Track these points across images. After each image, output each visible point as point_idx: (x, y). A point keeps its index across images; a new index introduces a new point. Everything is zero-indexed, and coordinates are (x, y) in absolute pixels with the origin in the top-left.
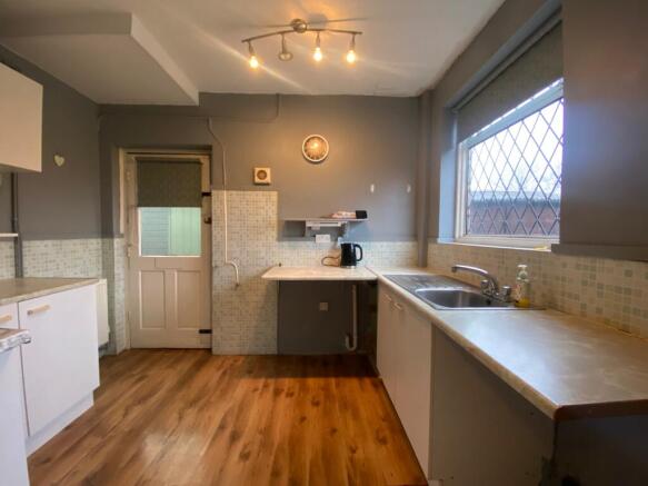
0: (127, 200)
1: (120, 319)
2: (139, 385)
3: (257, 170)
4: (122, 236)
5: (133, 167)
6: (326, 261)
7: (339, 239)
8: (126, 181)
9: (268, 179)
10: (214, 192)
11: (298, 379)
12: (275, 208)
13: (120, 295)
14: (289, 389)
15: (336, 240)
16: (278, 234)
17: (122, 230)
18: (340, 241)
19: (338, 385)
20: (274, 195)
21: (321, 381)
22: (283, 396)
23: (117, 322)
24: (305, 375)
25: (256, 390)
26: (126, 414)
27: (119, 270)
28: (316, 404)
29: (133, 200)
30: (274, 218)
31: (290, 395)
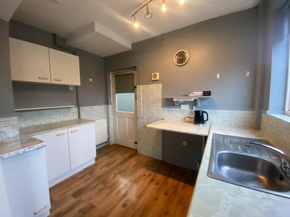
0: (113, 91)
1: (112, 133)
2: (110, 159)
3: (153, 74)
4: (112, 104)
5: (114, 78)
6: (187, 119)
7: (194, 107)
8: (113, 84)
9: (158, 78)
10: (137, 86)
11: (165, 177)
12: (161, 92)
13: (111, 125)
14: (158, 181)
15: (193, 108)
16: (162, 104)
17: (112, 102)
18: (195, 109)
19: (183, 188)
20: (160, 85)
21: (176, 182)
22: (154, 183)
23: (110, 134)
24: (169, 176)
25: (144, 175)
26: (101, 169)
27: (111, 116)
28: (166, 194)
29: (114, 92)
30: (160, 97)
31: (157, 184)
